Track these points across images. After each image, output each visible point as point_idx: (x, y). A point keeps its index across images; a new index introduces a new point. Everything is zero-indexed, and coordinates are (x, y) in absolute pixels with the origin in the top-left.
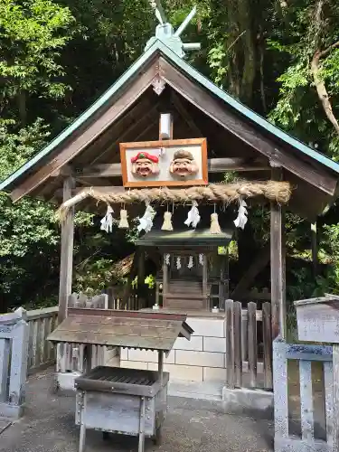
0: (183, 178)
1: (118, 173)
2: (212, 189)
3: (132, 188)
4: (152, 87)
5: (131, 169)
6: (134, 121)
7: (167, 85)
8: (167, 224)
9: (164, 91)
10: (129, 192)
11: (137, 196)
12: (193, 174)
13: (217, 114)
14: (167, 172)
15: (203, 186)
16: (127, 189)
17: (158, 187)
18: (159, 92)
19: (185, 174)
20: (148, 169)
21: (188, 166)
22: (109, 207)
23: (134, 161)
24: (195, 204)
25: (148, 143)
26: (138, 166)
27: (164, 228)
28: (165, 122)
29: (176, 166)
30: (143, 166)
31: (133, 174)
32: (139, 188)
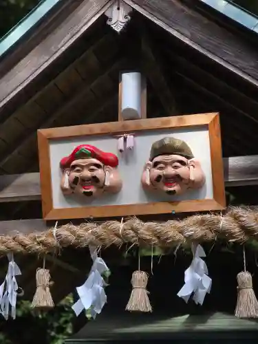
0: (172, 197)
1: (34, 192)
2: (236, 218)
3: (62, 222)
4: (104, 19)
5: (59, 181)
6: (66, 98)
7: (134, 14)
8: (139, 299)
9: (128, 27)
10: (55, 230)
11: (72, 239)
12: (194, 187)
13: (241, 63)
14: (138, 184)
15: (216, 212)
16: (50, 224)
17: (118, 219)
18: (118, 28)
19: (176, 188)
20: (95, 180)
21: (182, 170)
22: (12, 264)
23: (66, 165)
24: (199, 252)
25: (97, 127)
26: (74, 174)
27: (131, 306)
28: (130, 90)
29: (157, 172)
30: (87, 173)
31: (63, 190)
32: (77, 222)
